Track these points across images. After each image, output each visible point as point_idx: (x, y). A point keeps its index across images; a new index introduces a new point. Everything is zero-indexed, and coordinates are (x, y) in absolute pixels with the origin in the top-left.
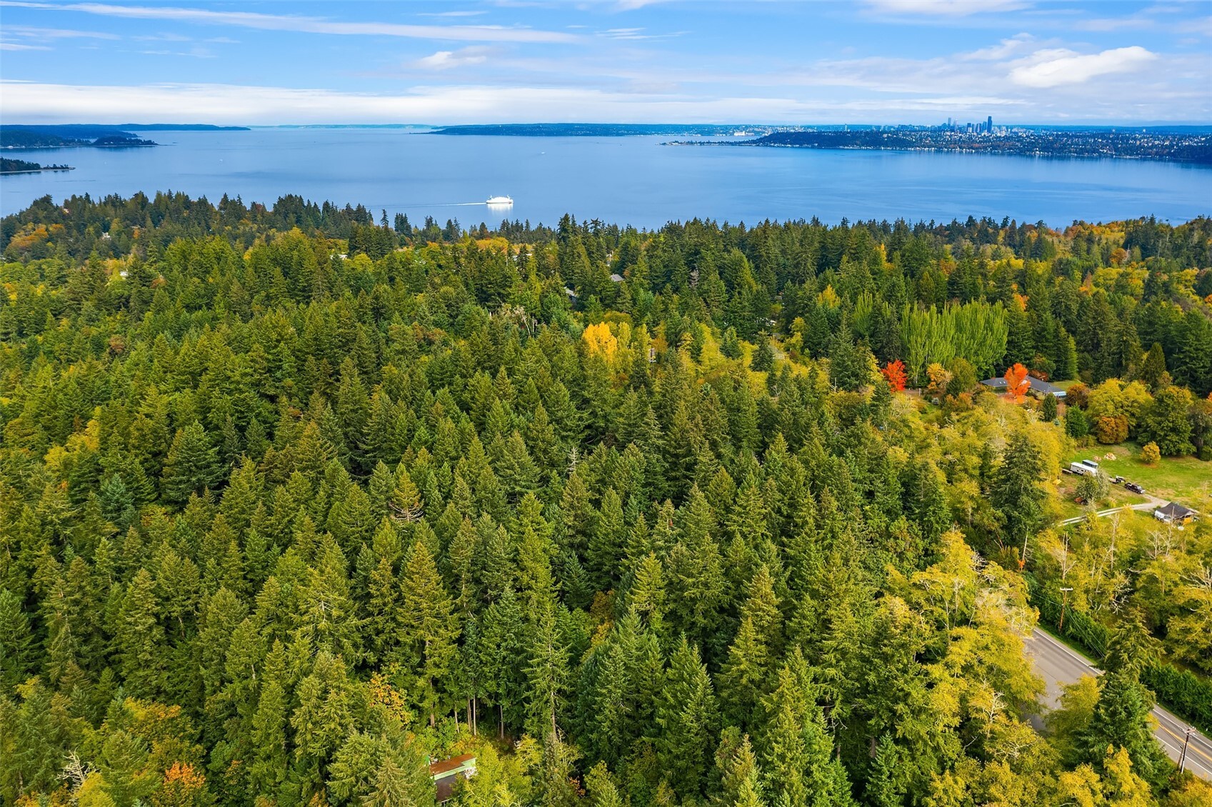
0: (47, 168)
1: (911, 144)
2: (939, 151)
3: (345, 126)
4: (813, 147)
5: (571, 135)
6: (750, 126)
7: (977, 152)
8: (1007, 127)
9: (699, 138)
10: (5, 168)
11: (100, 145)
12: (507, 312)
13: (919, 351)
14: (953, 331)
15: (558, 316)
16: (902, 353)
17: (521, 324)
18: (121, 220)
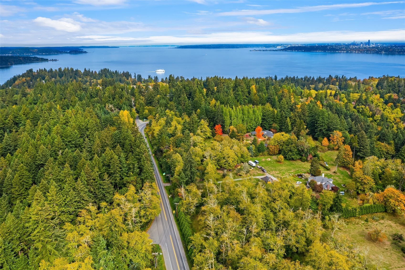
0: (50, 60)
1: (337, 50)
2: (347, 52)
3: (150, 46)
4: (302, 51)
5: (221, 48)
6: (283, 44)
7: (361, 52)
8: (376, 44)
9: (265, 49)
10: (37, 60)
11: (70, 53)
12: (107, 106)
13: (228, 122)
14: (241, 115)
15: (124, 108)
16: (223, 122)
17: (112, 110)
18: (49, 76)
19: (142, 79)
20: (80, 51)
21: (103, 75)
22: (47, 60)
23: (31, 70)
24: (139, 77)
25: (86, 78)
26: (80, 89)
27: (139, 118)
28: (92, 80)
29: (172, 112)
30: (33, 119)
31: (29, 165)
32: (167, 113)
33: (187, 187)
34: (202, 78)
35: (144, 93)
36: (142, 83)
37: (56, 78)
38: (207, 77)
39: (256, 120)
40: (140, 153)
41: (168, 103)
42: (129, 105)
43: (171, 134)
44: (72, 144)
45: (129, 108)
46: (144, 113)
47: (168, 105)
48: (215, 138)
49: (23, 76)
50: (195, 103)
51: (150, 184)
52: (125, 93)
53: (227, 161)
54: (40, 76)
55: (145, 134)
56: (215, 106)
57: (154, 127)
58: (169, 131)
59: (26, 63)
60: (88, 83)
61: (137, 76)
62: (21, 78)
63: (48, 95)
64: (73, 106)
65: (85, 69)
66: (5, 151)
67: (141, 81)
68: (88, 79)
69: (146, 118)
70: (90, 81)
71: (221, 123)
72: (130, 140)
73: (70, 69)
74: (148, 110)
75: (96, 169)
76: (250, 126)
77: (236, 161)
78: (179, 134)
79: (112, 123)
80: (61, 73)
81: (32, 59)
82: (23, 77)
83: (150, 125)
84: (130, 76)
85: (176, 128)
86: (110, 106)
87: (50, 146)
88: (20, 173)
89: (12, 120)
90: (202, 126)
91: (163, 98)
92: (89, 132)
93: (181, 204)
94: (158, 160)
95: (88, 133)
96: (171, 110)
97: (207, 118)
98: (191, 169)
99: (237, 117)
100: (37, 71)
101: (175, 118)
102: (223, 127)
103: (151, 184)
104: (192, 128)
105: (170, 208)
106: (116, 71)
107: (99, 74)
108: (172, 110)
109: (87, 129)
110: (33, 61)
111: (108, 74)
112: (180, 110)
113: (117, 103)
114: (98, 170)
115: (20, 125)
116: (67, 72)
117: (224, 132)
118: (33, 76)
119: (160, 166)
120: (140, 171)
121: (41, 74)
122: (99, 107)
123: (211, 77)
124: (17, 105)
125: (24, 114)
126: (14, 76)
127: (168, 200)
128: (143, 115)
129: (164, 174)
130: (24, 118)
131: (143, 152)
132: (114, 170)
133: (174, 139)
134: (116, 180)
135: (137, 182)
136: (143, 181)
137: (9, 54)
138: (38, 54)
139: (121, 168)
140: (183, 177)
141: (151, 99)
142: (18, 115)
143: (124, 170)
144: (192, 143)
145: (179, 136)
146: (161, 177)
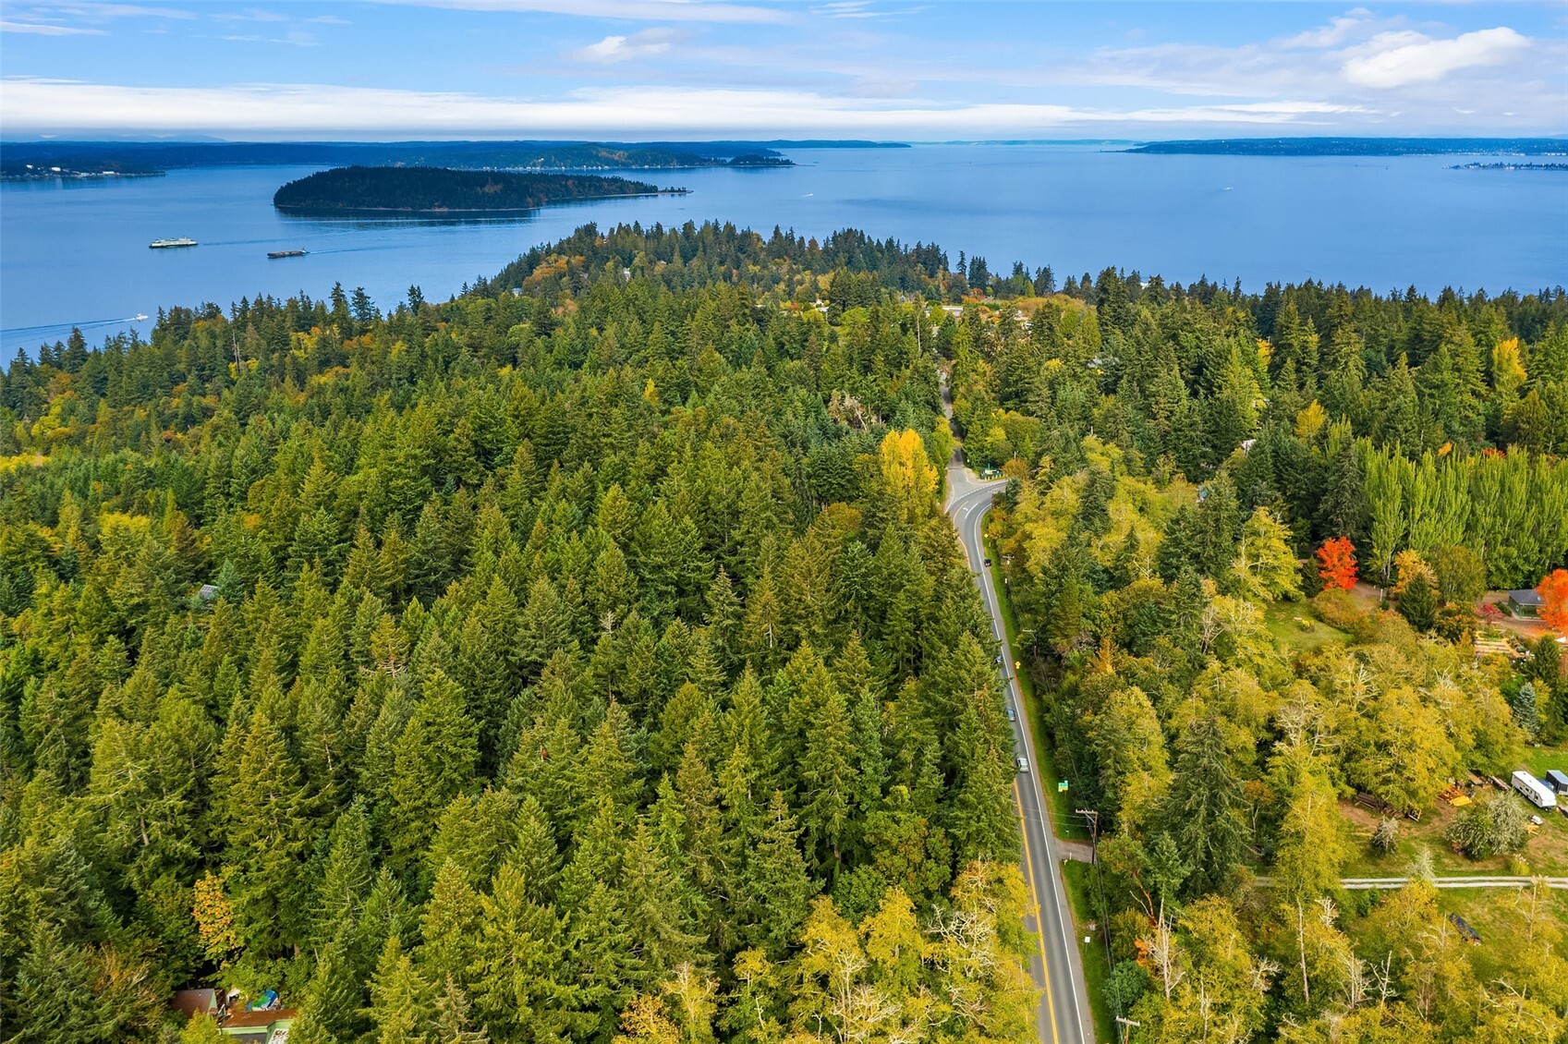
0: (665, 191)
10: (622, 190)
11: (735, 164)
12: (834, 403)
13: (1389, 526)
14: (1463, 497)
15: (903, 413)
16: (1367, 525)
17: (854, 422)
18: (647, 255)
19: (987, 276)
20: (767, 160)
21: (841, 254)
22: (651, 191)
23: (590, 230)
24: (979, 266)
25: (776, 264)
26: (744, 314)
27: (963, 457)
28: (799, 273)
29: (1112, 449)
30: (546, 438)
31: (478, 665)
32: (1092, 451)
33: (1184, 915)
34: (1238, 283)
35: (992, 345)
36: (986, 294)
37: (669, 262)
38: (1269, 285)
39: (1544, 530)
40: (954, 681)
41: (1095, 405)
42: (928, 402)
43: (1106, 571)
44: (666, 582)
45: (925, 414)
46: (989, 439)
47: (1095, 411)
48: (1320, 603)
49: (561, 249)
50: (1220, 413)
51: (993, 872)
52: (913, 344)
53: (1398, 768)
54: (618, 252)
55: (985, 542)
56: (1322, 438)
57: (1028, 519)
58: (1098, 553)
59: (586, 200)
60: (782, 286)
61: (968, 263)
62: (554, 256)
63: (626, 335)
64: (703, 392)
65: (777, 228)
66: (417, 576)
67: (983, 287)
68: (785, 268)
69: (996, 464)
70: (791, 279)
71: (1352, 531)
72: (916, 593)
73: (722, 227)
74: (1005, 426)
75: (739, 758)
76: (1507, 558)
77: (1446, 771)
78: (1147, 580)
79: (848, 481)
80: (690, 243)
81: (605, 184)
82: (559, 254)
83: (1006, 501)
84: (943, 261)
85: (1132, 544)
86: (848, 402)
87: (573, 585)
88: (427, 710)
89: (468, 436)
90: (1260, 542)
91: (1075, 376)
92: (744, 528)
93: (1147, 1016)
94: (1038, 698)
95: (737, 535)
96: (1108, 436)
97: (1278, 494)
98: (1211, 815)
99: (1441, 510)
100: (612, 230)
101: (1126, 482)
102: (1363, 550)
103: (997, 873)
104: (1210, 551)
105: (1088, 1010)
106: (890, 242)
107: (826, 250)
108: (1113, 438)
109: (736, 514)
110: (608, 192)
111: (858, 251)
112: (1151, 439)
113: (877, 389)
114: (748, 761)
115: (497, 459)
116: (711, 237)
117: (1363, 576)
118: (595, 251)
119: (1047, 736)
120: (945, 782)
121: (623, 246)
122: (803, 402)
123: (1290, 287)
124: (515, 363)
125: (517, 417)
126: (533, 250)
127: (1078, 954)
128: (981, 450)
129: (1063, 787)
130: (515, 431)
131: (969, 680)
132: (822, 768)
133: (1122, 600)
134: (827, 819)
135: (927, 850)
136: (956, 845)
137: (535, 165)
138: (626, 167)
139: (856, 763)
140: (1168, 859)
141: (1021, 379)
142: (493, 417)
143: (870, 770)
144: (1207, 635)
145: (1147, 591)
146: (1048, 803)
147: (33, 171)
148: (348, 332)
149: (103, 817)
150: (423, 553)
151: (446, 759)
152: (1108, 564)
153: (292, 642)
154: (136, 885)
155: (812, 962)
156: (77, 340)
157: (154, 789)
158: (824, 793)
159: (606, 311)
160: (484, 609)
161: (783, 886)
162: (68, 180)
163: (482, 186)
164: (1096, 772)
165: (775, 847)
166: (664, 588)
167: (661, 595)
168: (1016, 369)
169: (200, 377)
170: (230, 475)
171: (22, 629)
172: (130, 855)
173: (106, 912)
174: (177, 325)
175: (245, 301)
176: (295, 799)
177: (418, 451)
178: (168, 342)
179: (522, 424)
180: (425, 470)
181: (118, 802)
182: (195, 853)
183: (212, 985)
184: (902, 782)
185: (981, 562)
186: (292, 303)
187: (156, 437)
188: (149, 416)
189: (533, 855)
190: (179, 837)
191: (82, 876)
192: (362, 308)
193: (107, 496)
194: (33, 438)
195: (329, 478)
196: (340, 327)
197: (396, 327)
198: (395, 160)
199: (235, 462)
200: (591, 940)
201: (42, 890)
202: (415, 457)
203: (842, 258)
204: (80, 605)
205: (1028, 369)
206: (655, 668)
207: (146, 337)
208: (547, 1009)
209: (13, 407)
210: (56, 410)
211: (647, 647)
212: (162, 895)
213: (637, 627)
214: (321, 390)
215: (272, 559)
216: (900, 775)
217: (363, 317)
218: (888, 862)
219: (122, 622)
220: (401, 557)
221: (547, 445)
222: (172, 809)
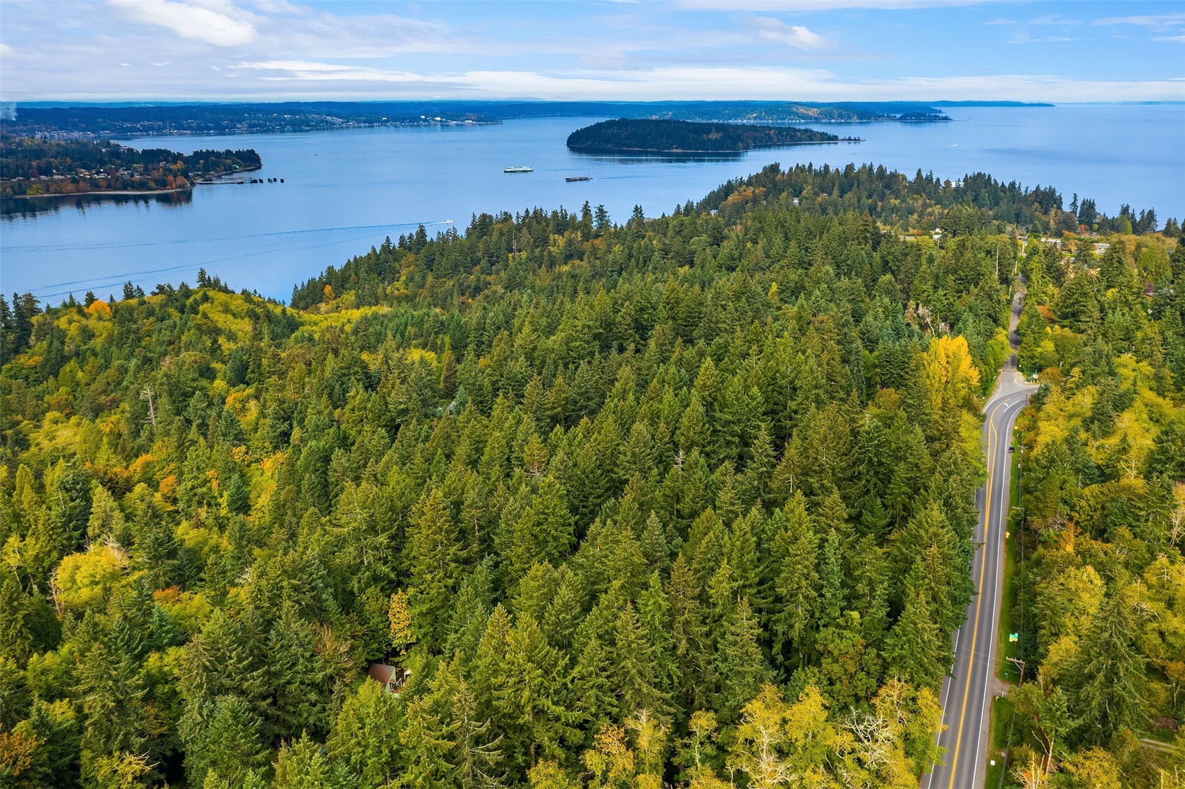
0: (843, 140)
10: (811, 138)
11: (903, 119)
12: (910, 311)
15: (965, 322)
17: (924, 327)
18: (813, 188)
19: (1095, 215)
20: (930, 116)
21: (969, 193)
22: (834, 139)
23: (774, 168)
24: (1089, 207)
25: (914, 198)
26: (866, 237)
27: (1015, 362)
28: (931, 206)
29: (1145, 367)
31: (587, 477)
32: (1125, 366)
33: (1069, 760)
36: (1093, 230)
37: (830, 194)
41: (1139, 328)
42: (990, 316)
43: (1098, 467)
44: (733, 434)
45: (985, 325)
46: (1039, 350)
49: (750, 182)
51: (909, 691)
54: (790, 185)
55: (1015, 432)
57: (1045, 418)
58: (1093, 451)
59: (783, 145)
60: (916, 216)
61: (1079, 204)
62: (744, 187)
63: (771, 248)
65: (919, 171)
66: (573, 411)
67: (1091, 224)
68: (920, 202)
69: (1040, 370)
70: (923, 211)
72: (916, 465)
73: (875, 169)
74: (1055, 340)
75: (726, 569)
78: (1132, 478)
79: (906, 372)
80: (849, 179)
81: (799, 134)
82: (748, 185)
83: (1037, 401)
84: (1058, 202)
85: (1124, 447)
86: (921, 311)
87: (663, 428)
88: (540, 503)
89: (630, 315)
92: (799, 400)
96: (1140, 356)
98: (1109, 681)
100: (791, 169)
101: (1147, 396)
103: (912, 693)
106: (1013, 184)
107: (957, 188)
108: (1146, 358)
110: (801, 139)
111: (984, 190)
113: (946, 302)
116: (865, 176)
118: (775, 184)
120: (889, 615)
121: (797, 181)
122: (885, 308)
124: (692, 264)
125: (668, 304)
126: (729, 182)
127: (984, 773)
128: (1032, 358)
129: (1013, 638)
130: (665, 314)
131: (925, 538)
132: (789, 587)
133: (1102, 493)
134: (791, 626)
135: (861, 664)
136: (885, 667)
137: (749, 119)
138: (817, 120)
139: (818, 588)
140: (1057, 710)
141: (1077, 302)
142: (649, 303)
143: (829, 595)
144: (1175, 532)
145: (1129, 489)
146: (998, 649)
147: (425, 120)
148: (587, 236)
149: (341, 543)
150: (579, 394)
151: (550, 539)
152: (1100, 462)
153: (481, 445)
154: (356, 590)
155: (744, 731)
156: (422, 233)
157: (373, 529)
158: (791, 607)
159: (761, 229)
160: (600, 438)
161: (741, 669)
162: (444, 126)
163: (708, 133)
164: (1036, 629)
165: (738, 639)
166: (730, 438)
167: (728, 443)
168: (1074, 294)
169: (489, 261)
170: (484, 329)
171: (339, 417)
172: (354, 569)
173: (332, 604)
174: (483, 225)
175: (527, 211)
176: (452, 550)
177: (591, 323)
178: (473, 237)
179: (671, 309)
180: (597, 337)
181: (349, 533)
182: (393, 576)
183: (396, 664)
184: (856, 608)
185: (1006, 449)
186: (555, 213)
187: (457, 300)
188: (454, 286)
189: (562, 612)
190: (385, 564)
191: (321, 577)
192: (601, 219)
193: (416, 337)
194: (386, 296)
195: (534, 336)
196: (582, 232)
197: (619, 234)
198: (651, 115)
199: (488, 321)
200: (582, 678)
201: (293, 581)
202: (589, 327)
203: (970, 196)
204: (369, 405)
205: (1085, 295)
206: (704, 496)
207: (462, 233)
208: (548, 720)
209: (380, 274)
210: (403, 278)
211: (700, 479)
212: (370, 599)
213: (696, 463)
214: (560, 276)
215: (490, 388)
216: (855, 603)
217: (600, 226)
218: (829, 667)
219: (393, 420)
220: (563, 396)
221: (686, 326)
222: (381, 544)
